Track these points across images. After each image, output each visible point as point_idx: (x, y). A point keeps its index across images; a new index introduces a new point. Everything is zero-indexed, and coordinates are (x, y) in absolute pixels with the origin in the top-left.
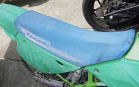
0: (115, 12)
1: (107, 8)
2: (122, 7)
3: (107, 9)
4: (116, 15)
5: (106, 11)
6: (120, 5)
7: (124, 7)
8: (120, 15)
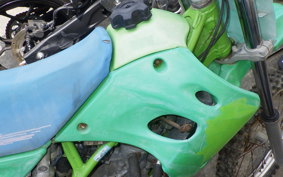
0: (40, 44)
1: (23, 42)
2: (49, 31)
3: (25, 44)
4: (47, 47)
5: (23, 48)
6: (45, 29)
7: (53, 31)
8: (53, 45)
